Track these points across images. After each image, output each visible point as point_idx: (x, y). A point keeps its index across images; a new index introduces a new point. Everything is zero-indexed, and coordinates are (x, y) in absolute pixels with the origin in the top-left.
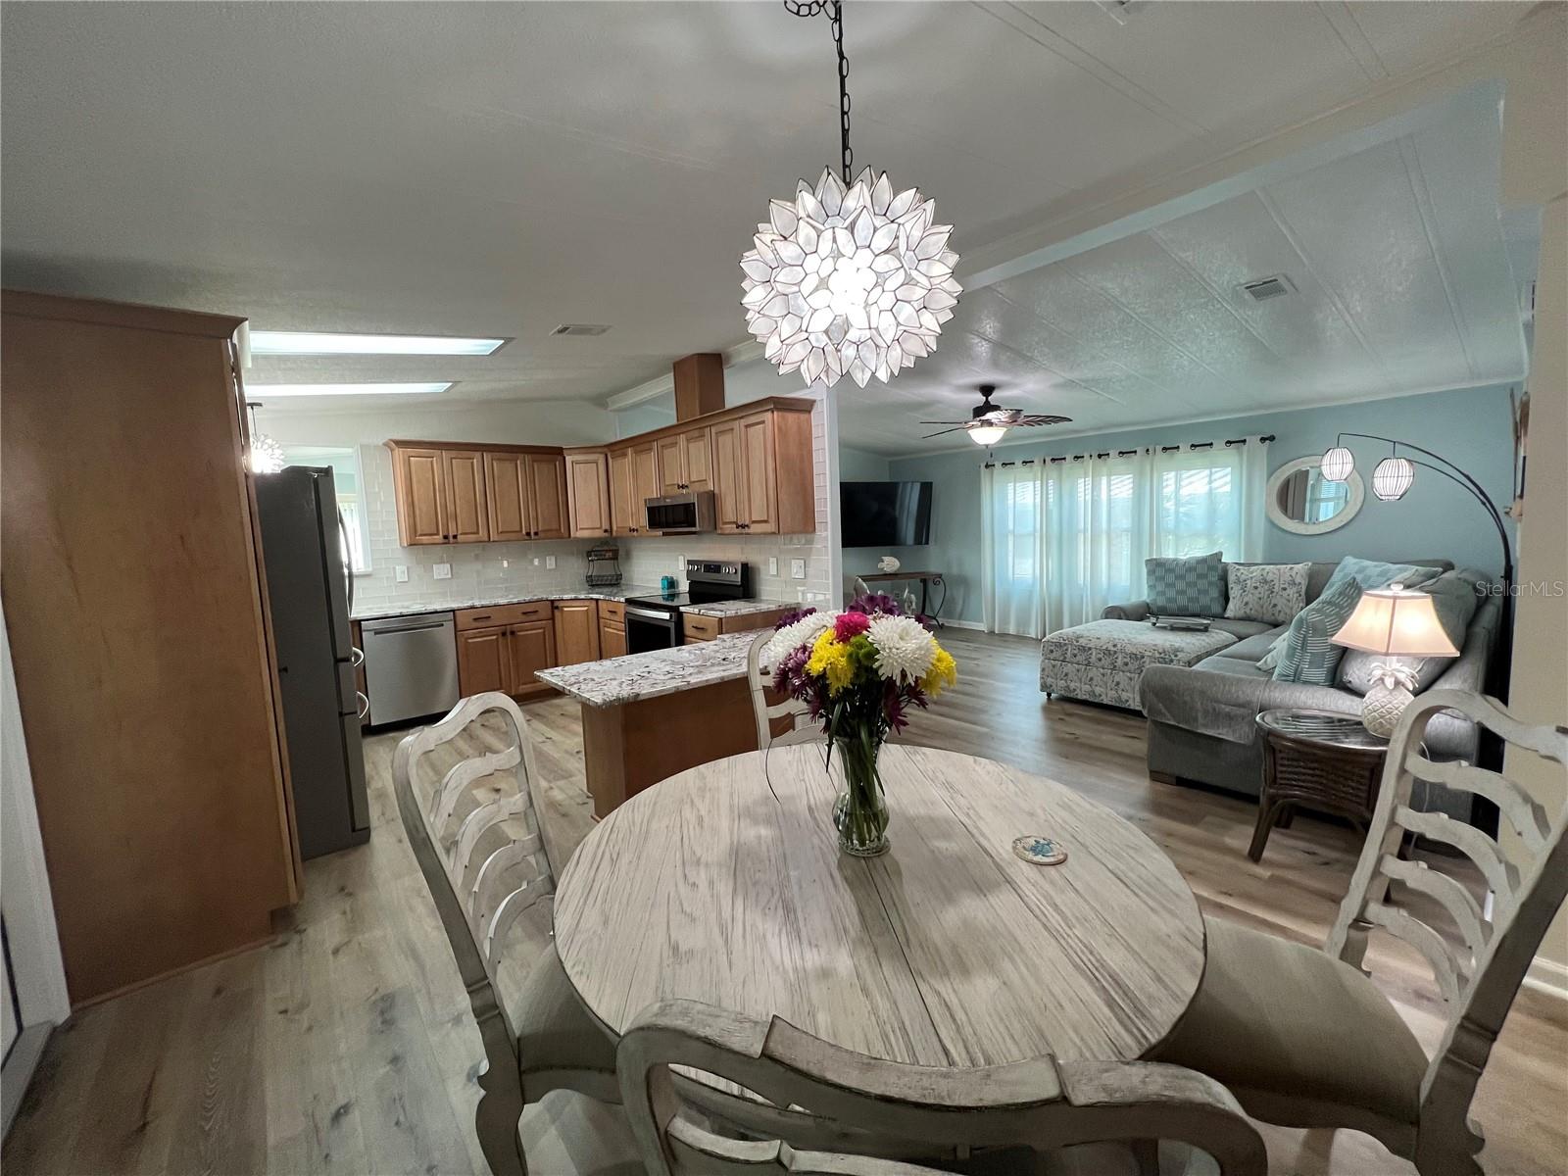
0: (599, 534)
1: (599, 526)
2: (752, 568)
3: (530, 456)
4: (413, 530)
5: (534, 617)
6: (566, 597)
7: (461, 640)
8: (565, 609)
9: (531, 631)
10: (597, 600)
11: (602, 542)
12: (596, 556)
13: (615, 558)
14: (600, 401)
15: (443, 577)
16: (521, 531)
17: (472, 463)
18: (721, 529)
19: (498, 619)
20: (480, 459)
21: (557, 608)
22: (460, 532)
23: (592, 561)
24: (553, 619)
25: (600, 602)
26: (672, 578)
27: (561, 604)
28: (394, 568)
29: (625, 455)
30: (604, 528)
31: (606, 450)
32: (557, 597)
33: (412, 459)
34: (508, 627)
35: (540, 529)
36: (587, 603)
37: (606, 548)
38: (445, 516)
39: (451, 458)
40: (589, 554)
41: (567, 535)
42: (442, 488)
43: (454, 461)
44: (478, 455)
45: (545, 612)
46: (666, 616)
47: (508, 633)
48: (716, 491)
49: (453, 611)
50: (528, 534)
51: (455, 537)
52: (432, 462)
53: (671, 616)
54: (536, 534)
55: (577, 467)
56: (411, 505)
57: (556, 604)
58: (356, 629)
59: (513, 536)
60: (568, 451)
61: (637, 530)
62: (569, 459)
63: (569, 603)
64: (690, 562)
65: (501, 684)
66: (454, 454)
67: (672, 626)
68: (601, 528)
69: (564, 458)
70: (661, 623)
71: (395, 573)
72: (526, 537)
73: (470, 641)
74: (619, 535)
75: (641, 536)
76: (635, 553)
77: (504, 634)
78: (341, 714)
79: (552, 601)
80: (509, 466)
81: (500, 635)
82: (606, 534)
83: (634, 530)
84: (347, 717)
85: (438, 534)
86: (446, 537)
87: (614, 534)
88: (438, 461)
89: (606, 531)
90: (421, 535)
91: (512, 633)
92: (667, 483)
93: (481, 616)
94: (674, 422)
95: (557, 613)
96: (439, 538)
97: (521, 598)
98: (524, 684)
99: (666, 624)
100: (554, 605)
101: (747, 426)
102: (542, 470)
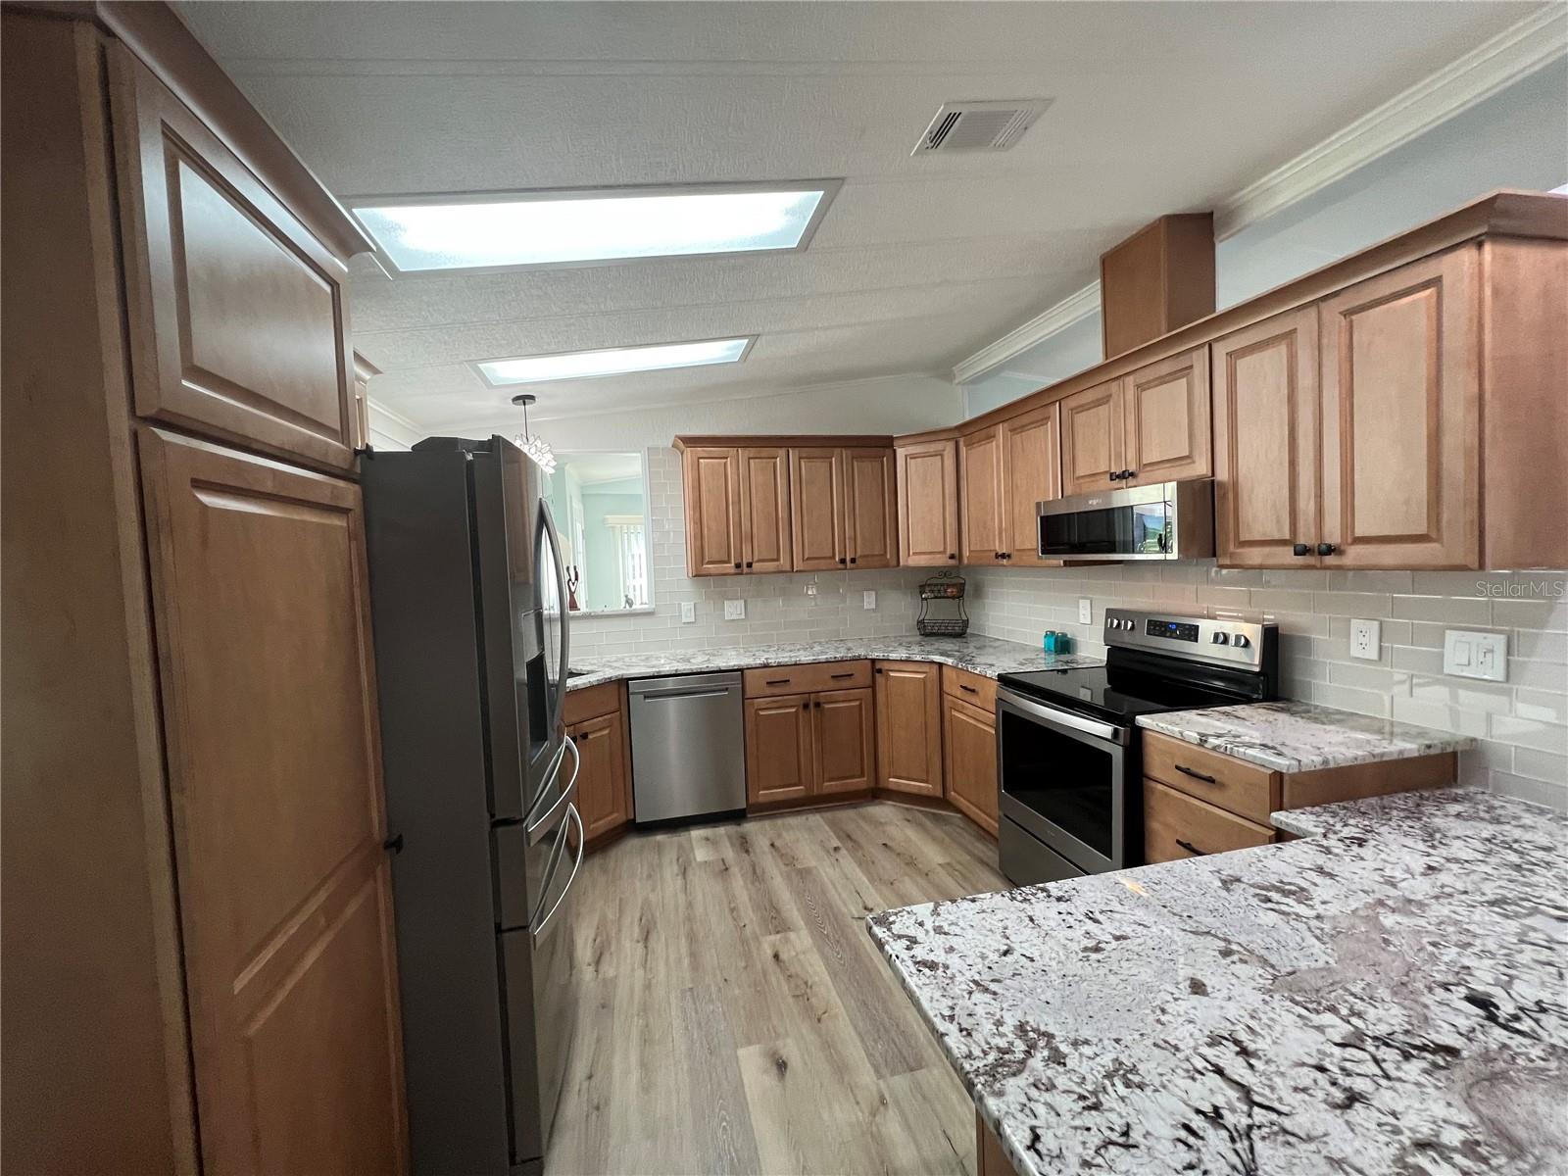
0: (941, 561)
1: (942, 549)
2: (1290, 638)
3: (849, 452)
4: (700, 556)
5: (846, 683)
6: (893, 656)
7: (750, 712)
8: (892, 674)
9: (842, 703)
10: (940, 665)
11: (944, 572)
12: (932, 591)
13: (960, 596)
14: (943, 368)
15: (734, 617)
16: (834, 556)
17: (775, 464)
18: (1232, 555)
19: (801, 684)
20: (785, 460)
21: (880, 671)
22: (755, 559)
23: (926, 599)
24: (873, 686)
25: (944, 668)
26: (1064, 635)
27: (885, 666)
28: (680, 604)
29: (991, 437)
30: (948, 552)
31: (956, 434)
32: (880, 655)
33: (701, 461)
34: (812, 695)
35: (859, 553)
36: (926, 668)
37: (945, 581)
38: (738, 537)
39: (749, 458)
40: (922, 589)
41: (895, 563)
42: (736, 499)
43: (751, 461)
44: (782, 452)
45: (862, 676)
46: (1104, 729)
47: (811, 704)
48: (1222, 475)
49: (741, 670)
50: (843, 561)
51: (749, 565)
52: (725, 464)
53: (1116, 733)
54: (853, 561)
55: (912, 463)
56: (699, 522)
57: (878, 666)
58: (623, 690)
59: (823, 564)
60: (901, 442)
61: (1009, 556)
62: (901, 453)
63: (896, 667)
64: (1111, 613)
65: (800, 779)
66: (752, 452)
67: (1117, 753)
68: (944, 552)
69: (895, 451)
70: (1092, 743)
71: (680, 612)
72: (841, 566)
73: (762, 713)
74: (973, 562)
75: (1013, 566)
76: (990, 591)
77: (806, 706)
78: (499, 930)
79: (873, 661)
80: (821, 466)
81: (801, 710)
82: (952, 562)
83: (1003, 556)
84: (507, 935)
85: (729, 562)
86: (738, 566)
87: (966, 561)
88: (735, 461)
89: (952, 557)
90: (709, 563)
91: (818, 705)
92: (1080, 472)
93: (778, 678)
94: (1098, 359)
95: (879, 678)
96: (730, 567)
97: (830, 655)
98: (831, 779)
99: (1106, 747)
100: (876, 667)
101: (1347, 314)
102: (864, 470)
